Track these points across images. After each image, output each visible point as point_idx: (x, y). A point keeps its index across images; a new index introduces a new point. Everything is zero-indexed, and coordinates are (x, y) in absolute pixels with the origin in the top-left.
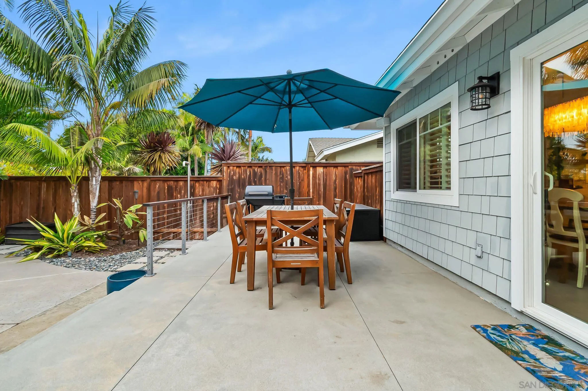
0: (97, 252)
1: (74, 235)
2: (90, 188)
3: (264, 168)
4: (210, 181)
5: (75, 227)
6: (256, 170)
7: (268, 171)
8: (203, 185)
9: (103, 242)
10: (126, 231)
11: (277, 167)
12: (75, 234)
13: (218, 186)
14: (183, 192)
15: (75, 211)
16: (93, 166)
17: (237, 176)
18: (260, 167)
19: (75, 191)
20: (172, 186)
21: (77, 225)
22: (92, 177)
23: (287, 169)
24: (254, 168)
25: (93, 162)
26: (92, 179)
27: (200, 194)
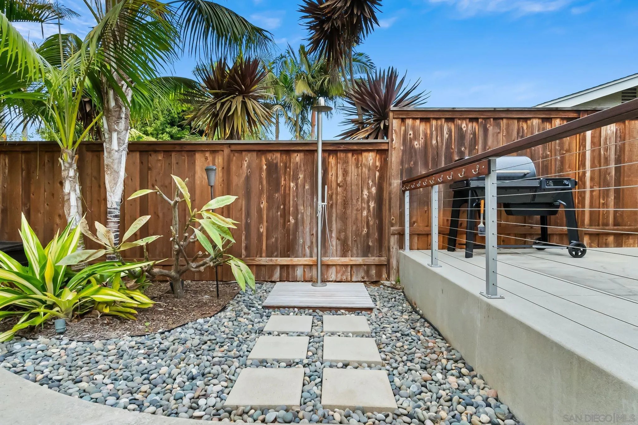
0: (132, 317)
1: (70, 273)
2: (105, 158)
3: (482, 122)
4: (361, 152)
5: (72, 252)
6: (463, 127)
7: (491, 129)
8: (346, 162)
9: (141, 288)
10: (192, 262)
11: (511, 121)
12: (74, 268)
13: (378, 164)
14: (301, 176)
15: (71, 214)
16: (112, 104)
17: (422, 141)
18: (472, 120)
19: (71, 165)
20: (277, 163)
21: (79, 247)
22: (110, 131)
23: (534, 124)
24: (459, 122)
25: (111, 93)
26: (111, 138)
27: (339, 182)
